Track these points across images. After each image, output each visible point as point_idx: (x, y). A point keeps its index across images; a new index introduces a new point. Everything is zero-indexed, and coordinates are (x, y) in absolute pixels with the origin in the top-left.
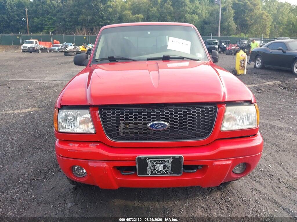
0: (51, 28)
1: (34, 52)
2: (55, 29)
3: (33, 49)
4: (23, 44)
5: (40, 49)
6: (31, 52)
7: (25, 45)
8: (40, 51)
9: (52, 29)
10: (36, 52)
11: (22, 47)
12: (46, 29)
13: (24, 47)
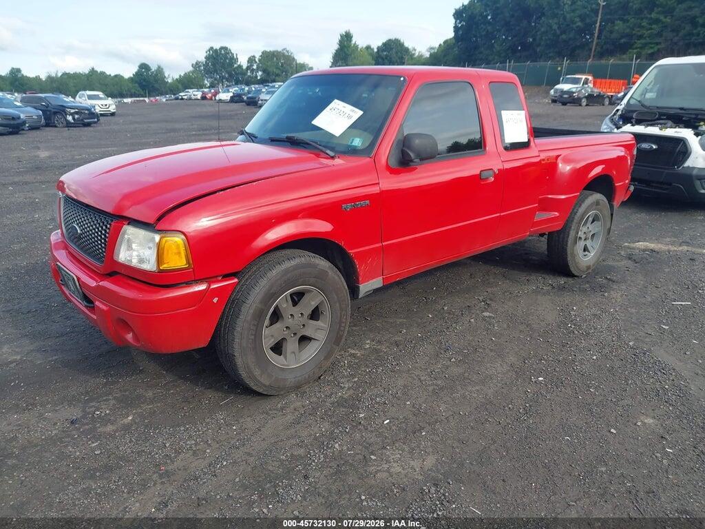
0: (650, 45)
1: (570, 103)
2: (659, 47)
3: (570, 97)
4: (559, 83)
5: (586, 97)
6: (564, 104)
7: (559, 86)
8: (584, 102)
9: (653, 46)
10: (574, 103)
11: (552, 92)
12: (636, 48)
13: (556, 91)
